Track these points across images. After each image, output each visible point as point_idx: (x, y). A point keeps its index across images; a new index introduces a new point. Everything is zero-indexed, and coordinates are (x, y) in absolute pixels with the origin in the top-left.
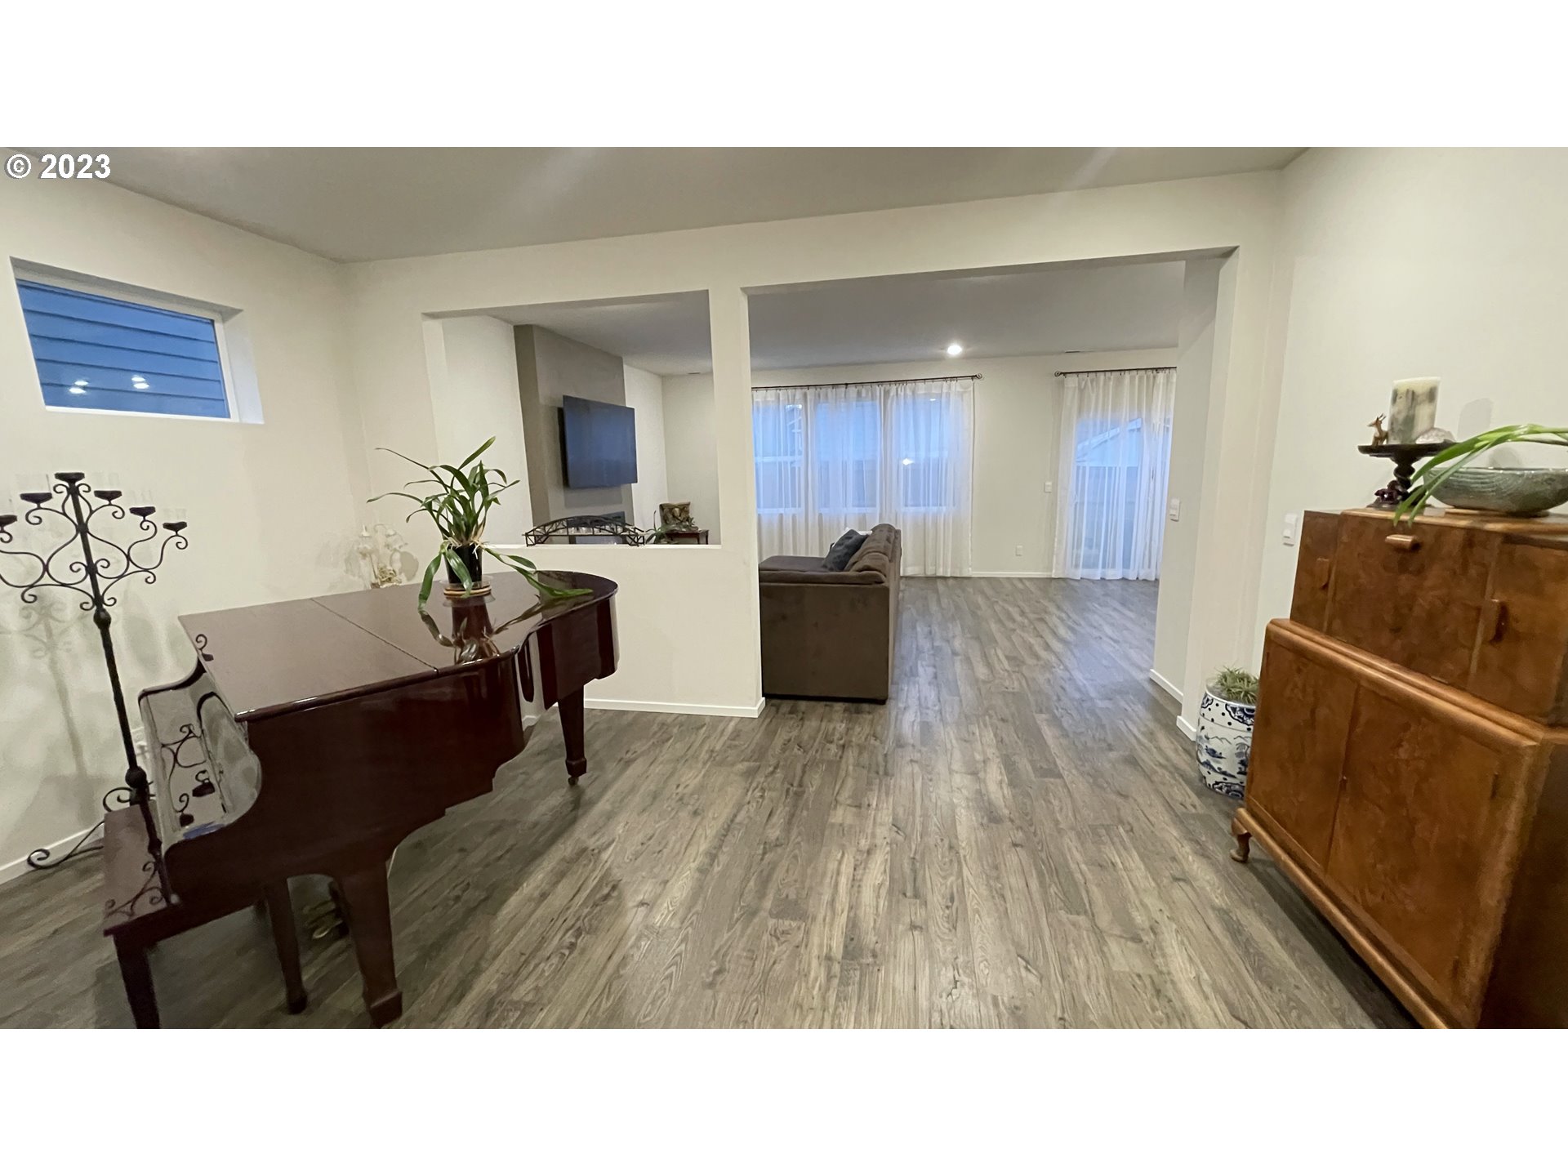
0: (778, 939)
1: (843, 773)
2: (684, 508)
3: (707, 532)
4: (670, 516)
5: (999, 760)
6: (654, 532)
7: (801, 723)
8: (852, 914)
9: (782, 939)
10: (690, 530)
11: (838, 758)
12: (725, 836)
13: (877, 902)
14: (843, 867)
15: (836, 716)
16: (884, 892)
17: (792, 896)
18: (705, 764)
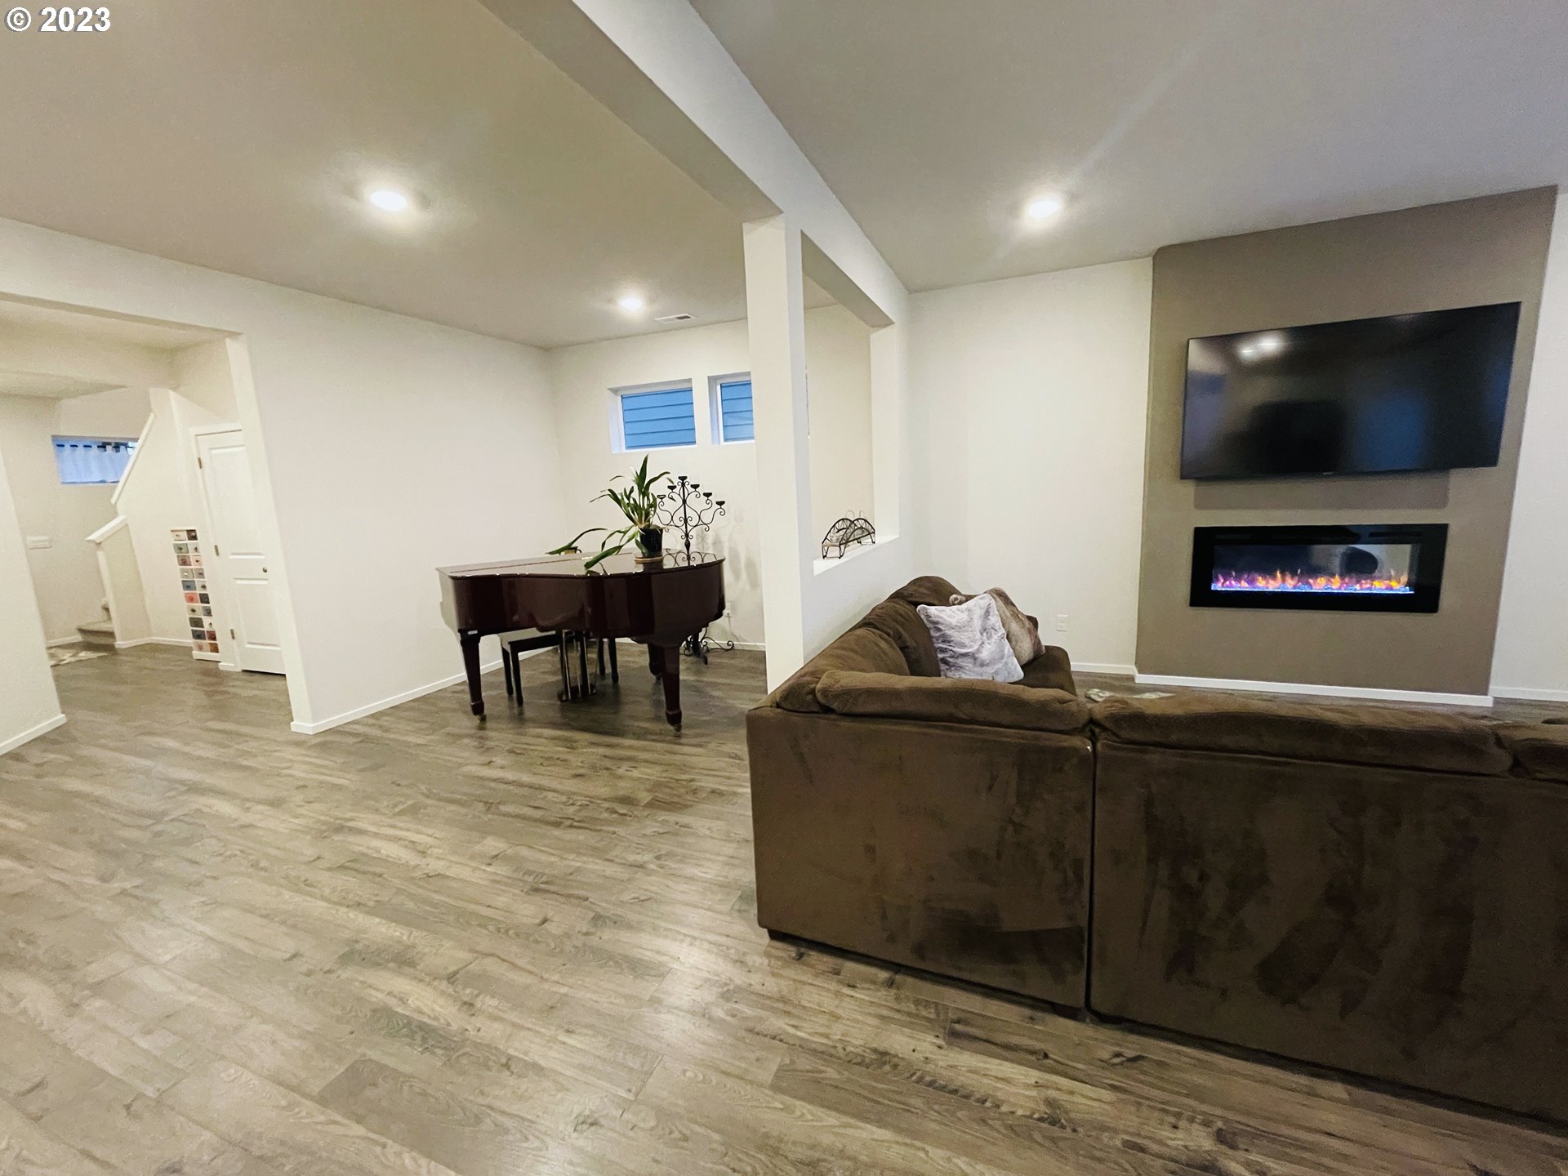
5: (454, 1027)
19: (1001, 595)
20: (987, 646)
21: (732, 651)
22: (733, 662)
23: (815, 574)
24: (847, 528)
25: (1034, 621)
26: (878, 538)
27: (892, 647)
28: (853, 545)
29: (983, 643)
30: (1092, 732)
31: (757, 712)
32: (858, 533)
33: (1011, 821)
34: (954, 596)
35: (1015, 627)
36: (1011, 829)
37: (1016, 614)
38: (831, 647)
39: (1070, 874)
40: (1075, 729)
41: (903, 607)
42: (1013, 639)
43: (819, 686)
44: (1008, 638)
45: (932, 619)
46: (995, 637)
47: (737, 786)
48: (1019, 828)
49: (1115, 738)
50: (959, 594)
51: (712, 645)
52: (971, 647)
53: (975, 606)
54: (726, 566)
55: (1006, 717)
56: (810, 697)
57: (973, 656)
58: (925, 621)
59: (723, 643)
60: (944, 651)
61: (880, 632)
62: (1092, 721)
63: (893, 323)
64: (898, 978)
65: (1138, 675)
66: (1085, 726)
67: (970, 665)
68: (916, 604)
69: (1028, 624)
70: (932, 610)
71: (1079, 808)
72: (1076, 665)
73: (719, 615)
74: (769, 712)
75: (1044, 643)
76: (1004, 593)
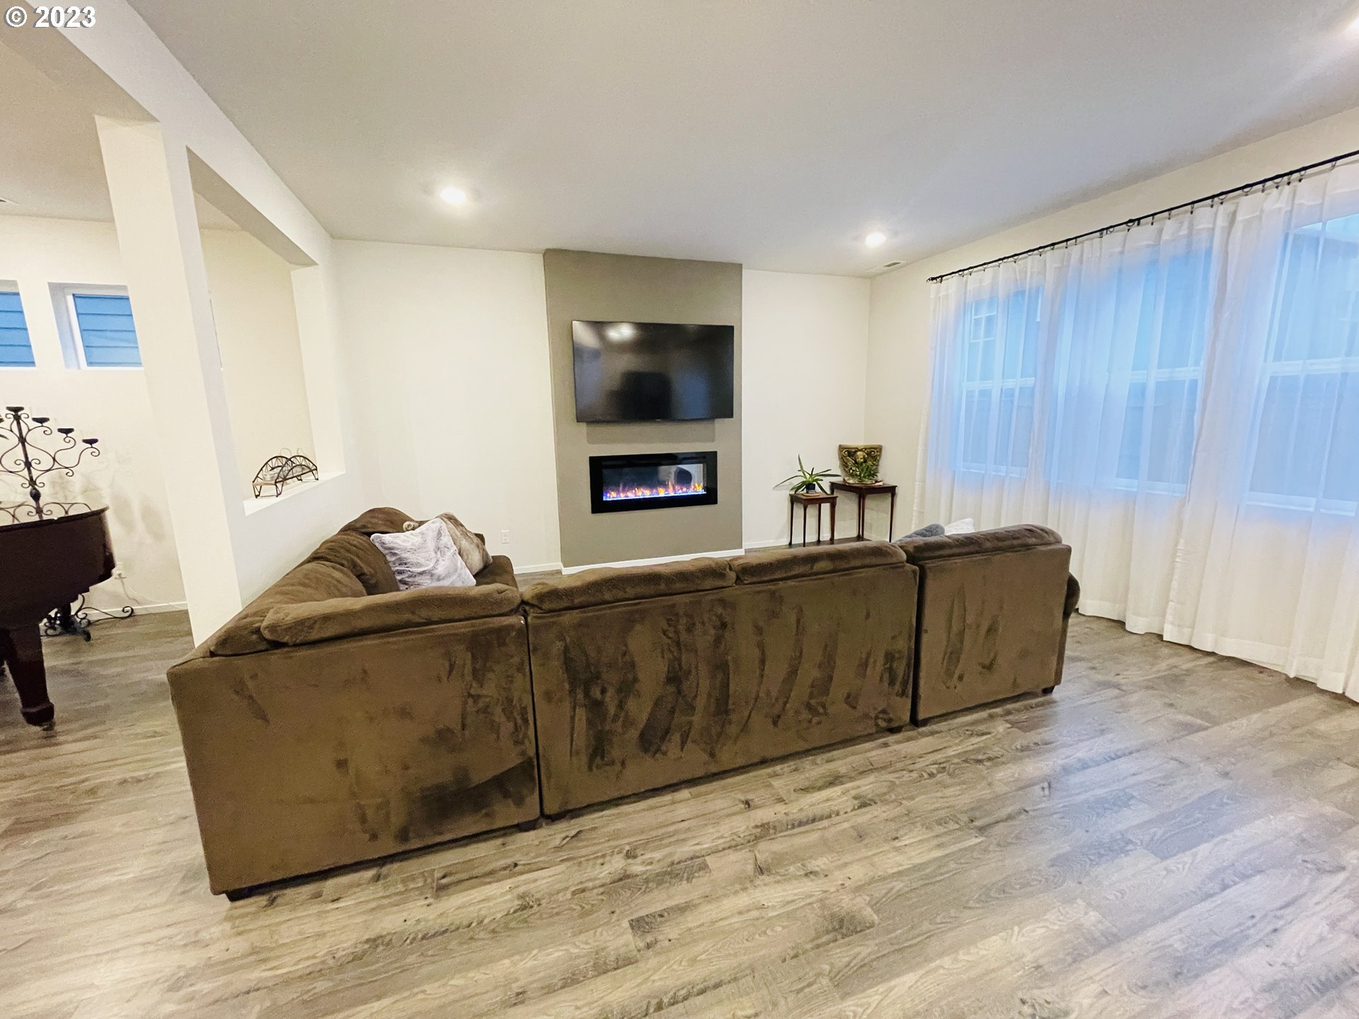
19: (451, 518)
20: (441, 563)
21: (131, 619)
22: (134, 630)
23: (247, 514)
24: (283, 467)
25: (481, 537)
26: (320, 475)
27: (349, 577)
28: (293, 483)
29: (438, 560)
30: (525, 611)
31: (185, 666)
32: (297, 471)
33: (470, 695)
34: (407, 523)
35: (465, 543)
36: (470, 701)
37: (465, 533)
38: (276, 586)
39: (519, 721)
40: (512, 610)
41: (356, 539)
42: (464, 554)
43: (265, 624)
44: (459, 553)
45: (388, 545)
46: (449, 554)
47: (162, 765)
48: (476, 698)
49: (540, 611)
50: (412, 520)
51: (94, 615)
52: (427, 565)
53: (427, 530)
54: (110, 517)
55: (457, 613)
56: (254, 637)
57: (430, 573)
58: (380, 548)
59: (116, 611)
60: (400, 572)
61: (333, 564)
62: (524, 602)
63: (316, 264)
64: (385, 870)
65: (563, 569)
66: (519, 606)
67: (429, 582)
68: (369, 534)
69: (476, 540)
70: (387, 538)
71: (520, 669)
72: (517, 569)
73: (107, 575)
74: (200, 663)
75: (491, 554)
76: (453, 516)
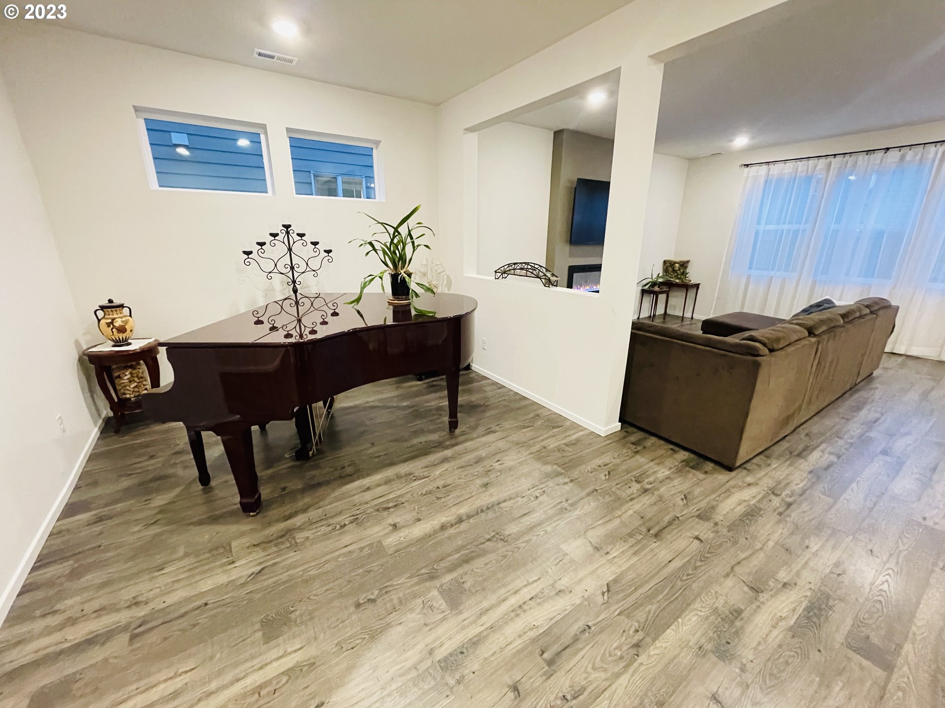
0: (424, 607)
1: (619, 513)
2: (684, 265)
3: (699, 284)
4: (670, 269)
6: (651, 280)
7: (633, 454)
8: (485, 633)
9: (425, 611)
10: (683, 281)
11: (628, 499)
12: (482, 511)
13: (515, 640)
14: (525, 590)
15: (669, 462)
16: (532, 634)
17: (467, 586)
18: (531, 454)
